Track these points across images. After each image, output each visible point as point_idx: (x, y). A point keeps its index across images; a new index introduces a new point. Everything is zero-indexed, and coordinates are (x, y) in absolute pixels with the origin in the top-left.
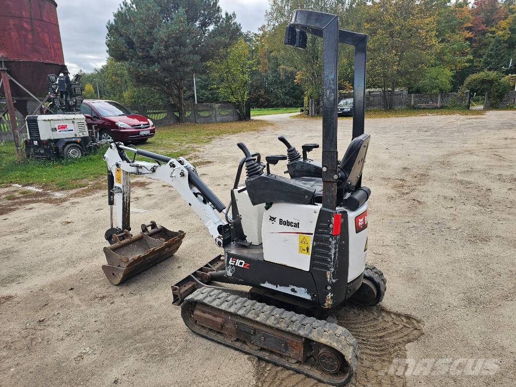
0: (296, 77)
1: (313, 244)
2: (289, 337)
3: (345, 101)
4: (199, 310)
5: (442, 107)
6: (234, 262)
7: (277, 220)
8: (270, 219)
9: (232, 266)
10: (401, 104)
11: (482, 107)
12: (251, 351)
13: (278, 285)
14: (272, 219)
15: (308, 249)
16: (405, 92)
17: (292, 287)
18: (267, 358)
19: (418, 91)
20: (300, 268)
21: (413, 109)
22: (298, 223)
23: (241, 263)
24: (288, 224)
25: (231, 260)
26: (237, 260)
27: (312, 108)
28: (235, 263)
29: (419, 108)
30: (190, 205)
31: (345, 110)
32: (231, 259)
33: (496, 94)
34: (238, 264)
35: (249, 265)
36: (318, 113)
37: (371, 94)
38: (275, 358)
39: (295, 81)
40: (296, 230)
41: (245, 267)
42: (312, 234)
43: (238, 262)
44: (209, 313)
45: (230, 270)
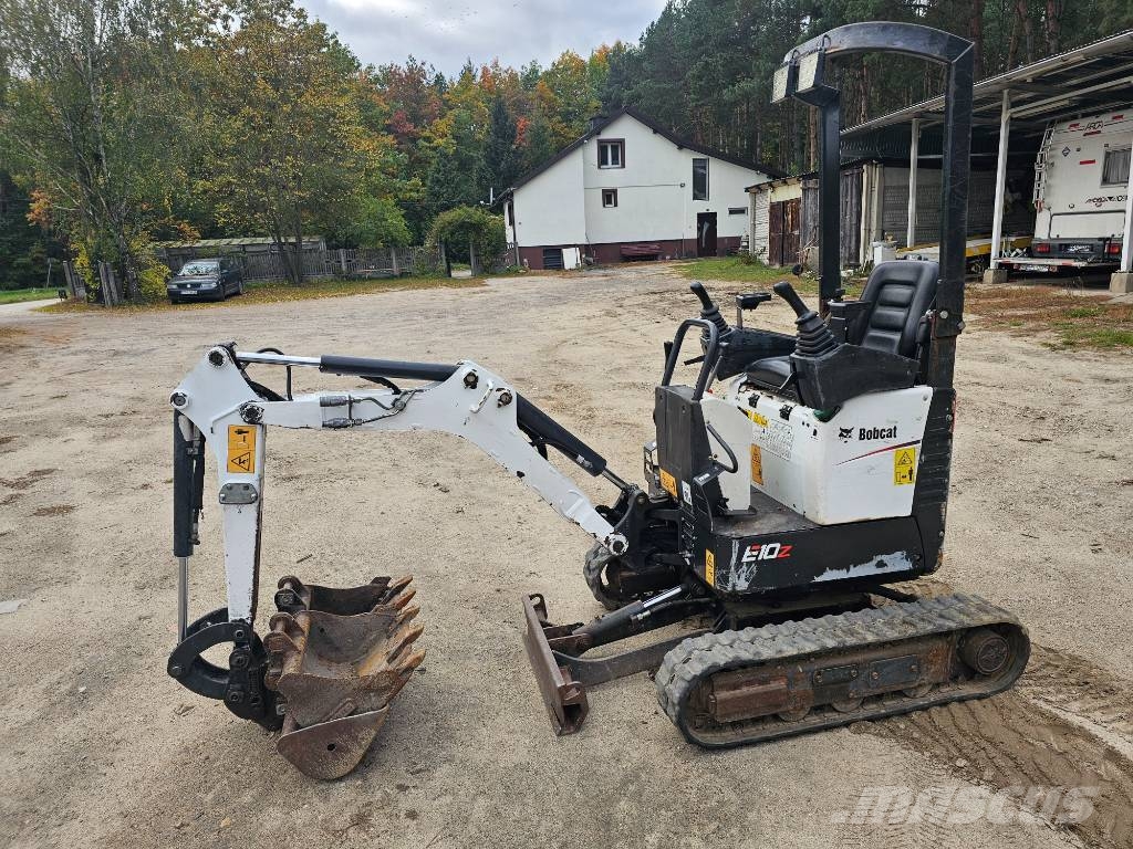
0: (33, 206)
1: (920, 459)
2: (921, 647)
3: (191, 267)
4: (722, 687)
5: (403, 275)
6: (755, 553)
7: (855, 433)
8: (841, 435)
9: (749, 564)
10: (320, 270)
11: (468, 273)
12: (848, 718)
13: (852, 566)
14: (845, 433)
15: (911, 472)
16: (323, 246)
17: (879, 558)
18: (883, 711)
19: (350, 244)
20: (893, 516)
21: (349, 279)
22: (895, 428)
23: (772, 551)
24: (876, 434)
25: (747, 553)
26: (764, 547)
27: (109, 287)
28: (757, 556)
29: (361, 279)
30: (520, 475)
31: (204, 287)
32: (749, 548)
33: (489, 248)
34: (764, 554)
35: (790, 547)
36: (126, 297)
37: (249, 249)
38: (891, 704)
39: (30, 216)
40: (893, 442)
41: (780, 556)
42: (918, 442)
43: (765, 549)
44: (749, 683)
45: (743, 576)
